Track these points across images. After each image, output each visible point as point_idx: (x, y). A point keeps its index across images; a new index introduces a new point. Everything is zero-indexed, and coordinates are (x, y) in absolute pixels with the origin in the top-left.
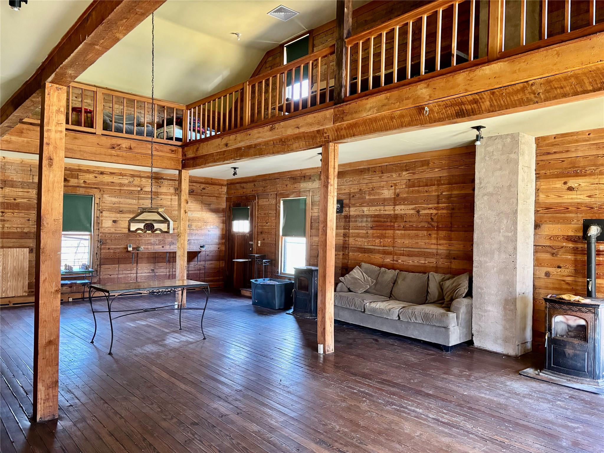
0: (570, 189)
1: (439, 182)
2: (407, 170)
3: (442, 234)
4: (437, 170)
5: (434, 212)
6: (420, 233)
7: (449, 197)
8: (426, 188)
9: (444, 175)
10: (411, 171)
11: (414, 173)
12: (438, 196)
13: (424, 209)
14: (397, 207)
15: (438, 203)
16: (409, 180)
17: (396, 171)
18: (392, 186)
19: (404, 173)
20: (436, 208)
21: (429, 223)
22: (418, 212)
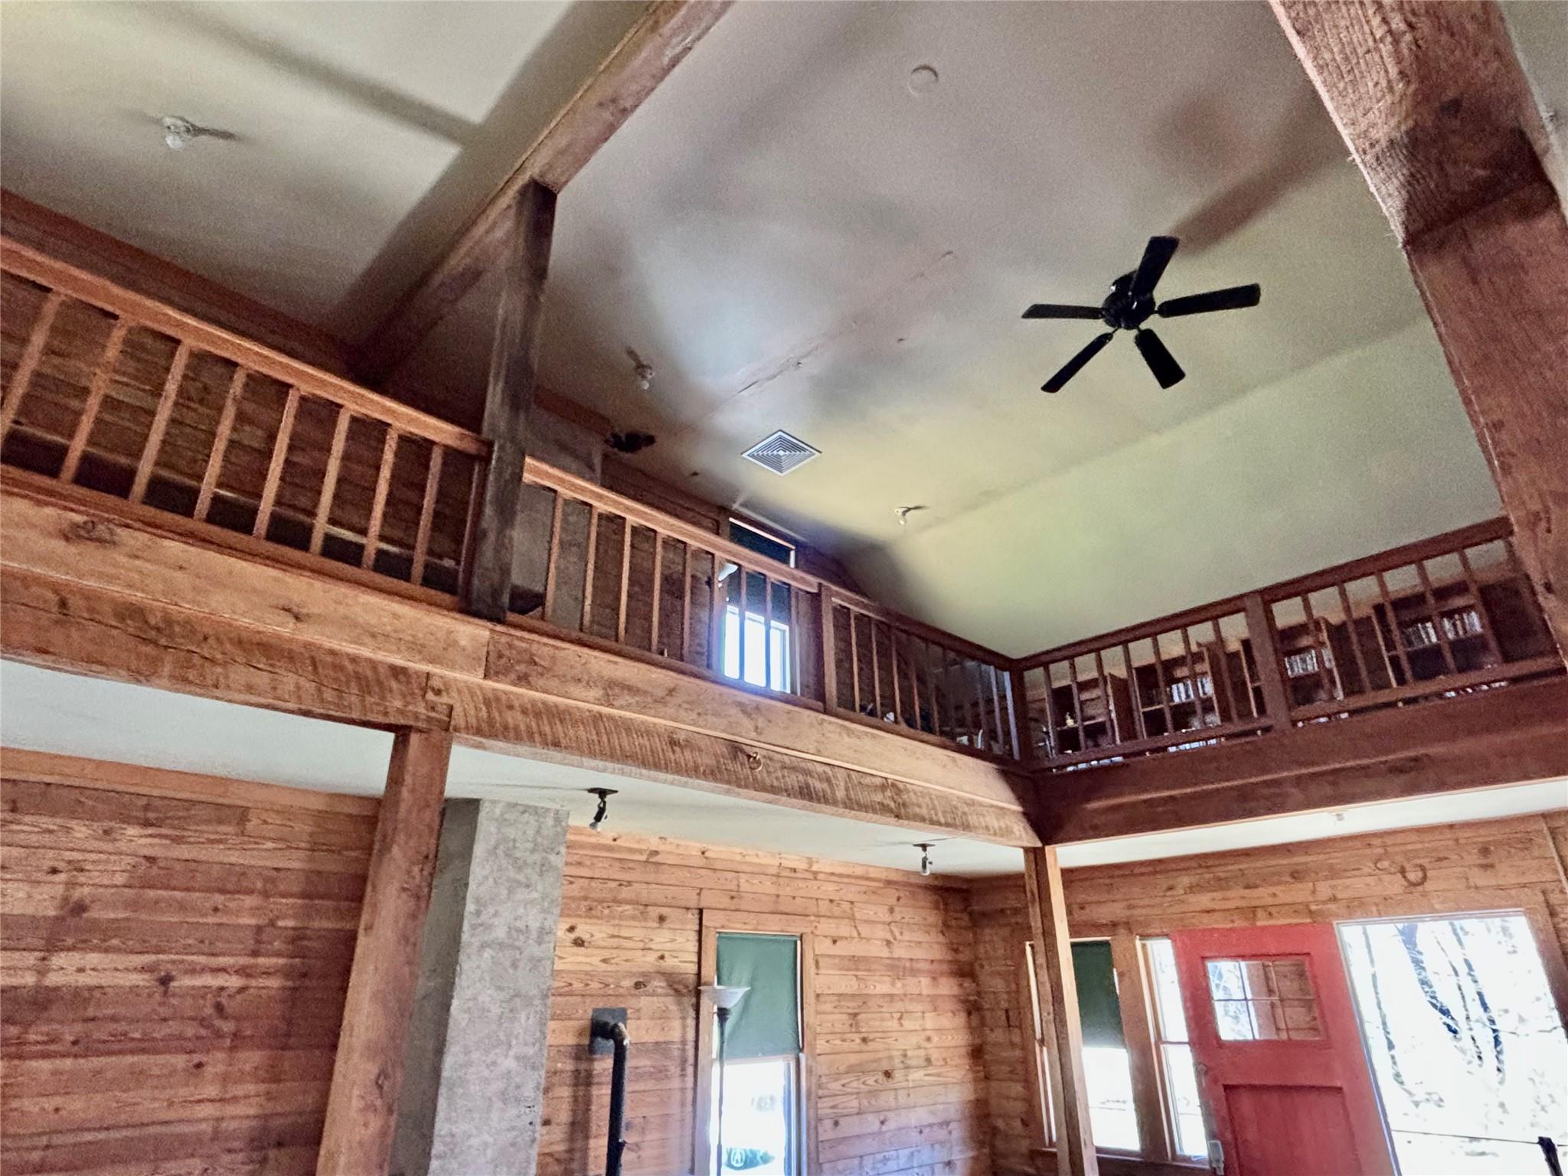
0: (579, 943)
1: (271, 883)
2: (147, 824)
3: (252, 1058)
4: (270, 845)
5: (234, 982)
6: (154, 1063)
7: (297, 937)
8: (219, 899)
9: (296, 865)
10: (164, 831)
11: (178, 840)
12: (259, 929)
13: (192, 971)
14: (58, 960)
15: (255, 954)
16: (147, 858)
17: (93, 817)
18: (54, 871)
19: (132, 831)
20: (243, 971)
21: (202, 1022)
22: (165, 981)
